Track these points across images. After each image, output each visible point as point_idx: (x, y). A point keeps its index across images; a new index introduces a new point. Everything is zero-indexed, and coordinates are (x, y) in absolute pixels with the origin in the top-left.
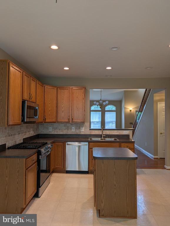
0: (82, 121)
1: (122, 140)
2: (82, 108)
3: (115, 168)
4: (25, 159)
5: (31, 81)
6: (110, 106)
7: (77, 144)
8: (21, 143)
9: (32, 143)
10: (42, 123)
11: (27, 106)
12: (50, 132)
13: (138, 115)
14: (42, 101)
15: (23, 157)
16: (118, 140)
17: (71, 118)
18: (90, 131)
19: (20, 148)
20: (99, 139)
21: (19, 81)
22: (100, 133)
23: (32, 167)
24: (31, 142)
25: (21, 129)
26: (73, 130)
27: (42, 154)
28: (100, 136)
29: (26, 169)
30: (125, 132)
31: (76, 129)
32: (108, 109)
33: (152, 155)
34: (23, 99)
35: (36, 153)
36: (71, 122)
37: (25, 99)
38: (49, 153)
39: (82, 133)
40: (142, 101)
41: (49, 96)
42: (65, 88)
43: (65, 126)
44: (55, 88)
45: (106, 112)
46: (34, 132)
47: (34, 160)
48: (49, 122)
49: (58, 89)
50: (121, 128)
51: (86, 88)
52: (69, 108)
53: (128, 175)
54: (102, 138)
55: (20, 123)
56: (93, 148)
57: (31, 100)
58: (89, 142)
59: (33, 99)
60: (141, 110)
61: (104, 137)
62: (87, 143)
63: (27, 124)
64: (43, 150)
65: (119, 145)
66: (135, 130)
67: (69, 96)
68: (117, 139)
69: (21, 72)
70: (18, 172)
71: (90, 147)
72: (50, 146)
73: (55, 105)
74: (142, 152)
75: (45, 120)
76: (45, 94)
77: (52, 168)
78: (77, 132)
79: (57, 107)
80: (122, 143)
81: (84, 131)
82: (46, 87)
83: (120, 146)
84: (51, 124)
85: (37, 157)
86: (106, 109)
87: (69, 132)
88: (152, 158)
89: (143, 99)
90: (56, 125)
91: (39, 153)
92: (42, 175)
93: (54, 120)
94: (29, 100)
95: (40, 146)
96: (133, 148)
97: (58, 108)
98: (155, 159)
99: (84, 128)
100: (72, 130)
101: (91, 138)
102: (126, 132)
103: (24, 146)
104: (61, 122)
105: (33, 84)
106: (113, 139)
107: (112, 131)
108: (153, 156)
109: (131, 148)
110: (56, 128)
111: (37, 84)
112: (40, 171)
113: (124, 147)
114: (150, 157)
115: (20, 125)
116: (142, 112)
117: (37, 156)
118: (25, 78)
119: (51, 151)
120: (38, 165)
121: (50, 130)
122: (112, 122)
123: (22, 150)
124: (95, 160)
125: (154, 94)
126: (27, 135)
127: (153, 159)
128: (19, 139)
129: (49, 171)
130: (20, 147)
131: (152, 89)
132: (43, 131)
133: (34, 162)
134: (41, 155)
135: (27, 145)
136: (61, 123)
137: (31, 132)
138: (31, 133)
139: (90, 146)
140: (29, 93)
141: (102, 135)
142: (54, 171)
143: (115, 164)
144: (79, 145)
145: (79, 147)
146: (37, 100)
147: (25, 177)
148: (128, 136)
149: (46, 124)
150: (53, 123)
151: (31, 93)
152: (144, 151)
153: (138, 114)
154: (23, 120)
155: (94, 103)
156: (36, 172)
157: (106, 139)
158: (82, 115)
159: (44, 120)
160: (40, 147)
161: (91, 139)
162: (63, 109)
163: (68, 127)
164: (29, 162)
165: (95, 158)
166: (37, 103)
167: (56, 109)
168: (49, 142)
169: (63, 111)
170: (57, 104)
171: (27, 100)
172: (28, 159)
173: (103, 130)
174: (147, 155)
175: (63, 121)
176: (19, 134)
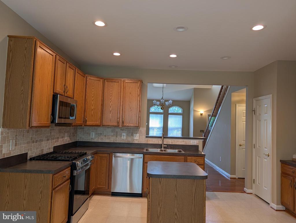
0: (136, 125)
1: (188, 153)
2: (136, 108)
3: (177, 190)
4: (51, 175)
5: (67, 69)
6: (174, 108)
7: (129, 156)
8: (51, 153)
9: (65, 153)
10: (82, 126)
11: (60, 101)
12: (92, 138)
13: (212, 121)
14: (83, 97)
15: (49, 172)
16: (183, 152)
17: (121, 121)
18: (147, 139)
19: (47, 160)
20: (158, 150)
21: (49, 68)
22: (159, 142)
23: (62, 186)
24: (64, 151)
25: (51, 132)
26: (124, 137)
27: (78, 168)
28: (159, 146)
29: (53, 189)
30: (193, 142)
31: (127, 135)
32: (172, 112)
33: (228, 174)
34: (54, 92)
35: (69, 167)
36: (121, 126)
37: (57, 92)
38: (88, 167)
39: (136, 142)
40: (217, 102)
41: (93, 90)
42: (114, 81)
43: (112, 131)
44: (101, 80)
45: (169, 116)
46: (70, 139)
47: (65, 177)
48: (91, 125)
49: (106, 81)
50: (189, 136)
51: (143, 82)
52: (119, 108)
53: (194, 199)
54: (163, 149)
55: (48, 125)
56: (149, 162)
57: (66, 94)
58: (144, 154)
59: (70, 93)
60: (214, 115)
61: (164, 148)
62: (142, 155)
63: (61, 127)
64: (79, 163)
65: (185, 159)
66: (206, 139)
67: (120, 91)
68: (181, 150)
69: (53, 56)
70: (41, 193)
71: (145, 161)
72: (89, 157)
73: (100, 103)
74: (215, 169)
75: (86, 122)
76: (87, 87)
77: (92, 188)
78: (130, 140)
79: (102, 105)
80: (189, 156)
81: (138, 138)
82: (88, 78)
83: (186, 161)
84: (94, 127)
85: (70, 173)
86: (170, 112)
87: (118, 140)
88: (227, 178)
89: (218, 100)
90: (100, 130)
91: (73, 167)
92: (77, 197)
93: (98, 123)
94: (64, 94)
95: (76, 157)
96: (203, 163)
97: (104, 107)
98: (232, 179)
99: (138, 135)
100: (122, 138)
101: (147, 148)
102: (195, 142)
103: (53, 157)
104: (108, 126)
105: (70, 73)
106: (176, 151)
107: (176, 140)
108: (230, 176)
109: (200, 163)
110: (101, 134)
111: (76, 73)
112: (73, 192)
113: (191, 162)
114: (225, 176)
115: (48, 127)
116: (215, 116)
117: (70, 171)
118: (59, 64)
119: (91, 165)
120: (71, 184)
121: (92, 136)
122: (177, 129)
123: (51, 163)
124: (149, 178)
125: (232, 93)
126: (60, 142)
127: (230, 179)
128: (47, 147)
129: (88, 193)
130: (47, 158)
131: (229, 86)
132: (82, 137)
133: (65, 179)
134: (76, 169)
135: (58, 156)
136: (108, 128)
137: (66, 138)
138: (66, 140)
139: (146, 159)
140: (64, 84)
141: (162, 144)
142: (94, 193)
143: (176, 185)
144: (132, 157)
145: (132, 160)
146: (75, 94)
147: (50, 200)
148: (196, 147)
149: (87, 127)
150: (96, 127)
151: (67, 84)
152: (218, 168)
153: (211, 119)
154: (53, 121)
155: (154, 101)
156: (68, 193)
157: (167, 150)
158: (137, 117)
159: (83, 122)
160: (75, 159)
161: (147, 150)
162: (111, 109)
163: (117, 132)
164: (58, 179)
165: (149, 176)
166: (75, 99)
167: (101, 108)
168: (89, 152)
169: (111, 111)
170: (103, 101)
171: (61, 93)
172: (56, 176)
173: (164, 138)
174: (222, 174)
175: (111, 125)
176: (48, 140)
